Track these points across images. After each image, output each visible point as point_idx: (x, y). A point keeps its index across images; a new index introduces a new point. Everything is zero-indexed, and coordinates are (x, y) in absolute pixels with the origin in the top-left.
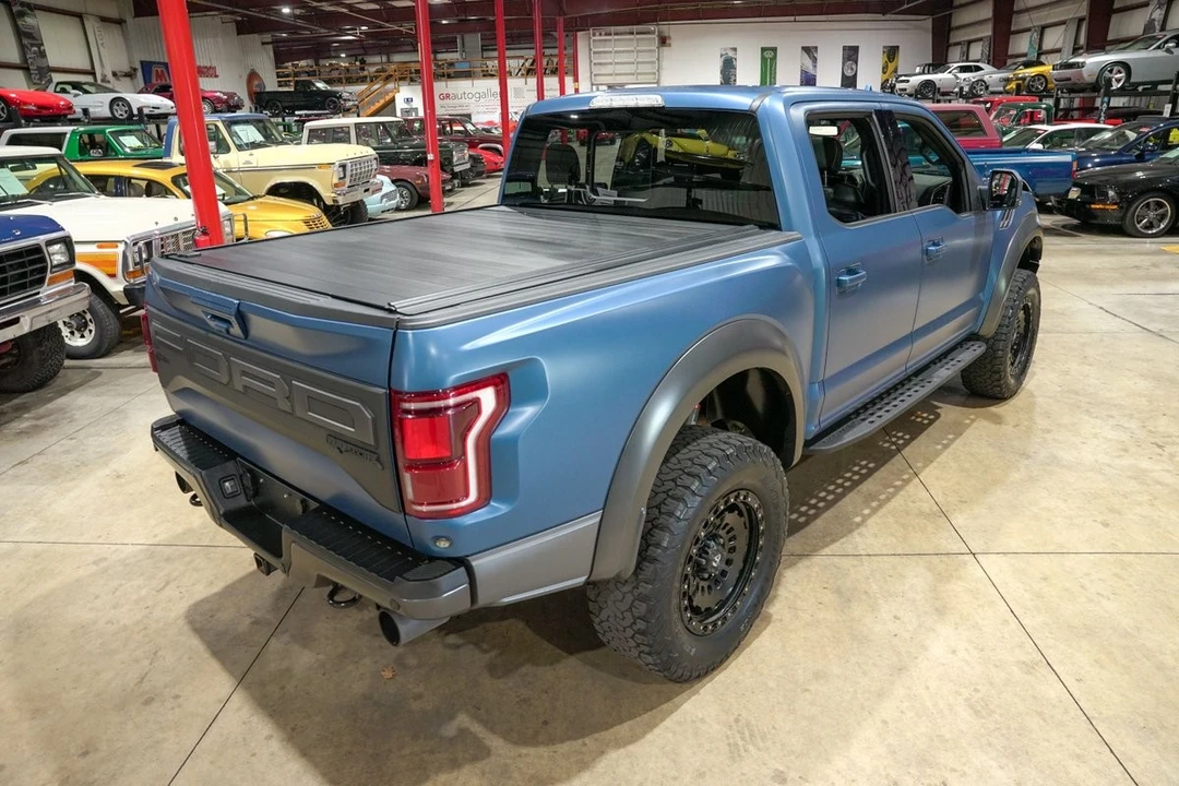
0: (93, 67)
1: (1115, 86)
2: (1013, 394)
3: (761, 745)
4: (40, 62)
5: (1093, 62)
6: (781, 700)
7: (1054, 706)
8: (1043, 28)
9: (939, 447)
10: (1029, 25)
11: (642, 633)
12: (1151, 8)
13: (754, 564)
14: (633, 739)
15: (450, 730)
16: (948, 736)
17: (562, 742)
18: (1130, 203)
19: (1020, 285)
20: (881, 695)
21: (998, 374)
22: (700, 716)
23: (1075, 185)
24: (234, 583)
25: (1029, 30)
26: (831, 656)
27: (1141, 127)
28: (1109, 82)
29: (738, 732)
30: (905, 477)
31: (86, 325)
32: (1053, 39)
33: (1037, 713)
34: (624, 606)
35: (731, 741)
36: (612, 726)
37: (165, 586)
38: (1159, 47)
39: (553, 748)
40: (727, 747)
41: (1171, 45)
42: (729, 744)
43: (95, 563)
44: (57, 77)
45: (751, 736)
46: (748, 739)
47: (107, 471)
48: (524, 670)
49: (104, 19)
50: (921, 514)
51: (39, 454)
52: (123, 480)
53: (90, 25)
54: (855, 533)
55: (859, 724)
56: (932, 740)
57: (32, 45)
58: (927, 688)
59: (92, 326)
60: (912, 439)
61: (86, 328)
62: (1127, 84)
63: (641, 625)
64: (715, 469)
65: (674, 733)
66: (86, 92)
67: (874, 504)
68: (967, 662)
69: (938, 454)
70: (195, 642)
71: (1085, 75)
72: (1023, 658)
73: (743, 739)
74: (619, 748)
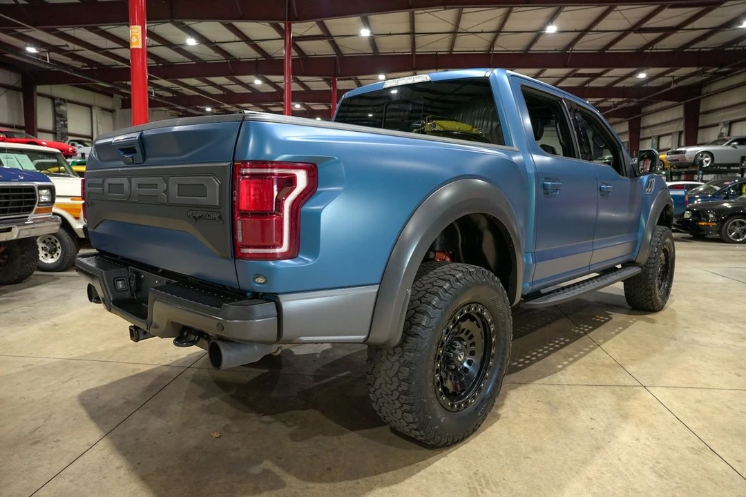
0: (92, 135)
1: (706, 165)
2: (661, 309)
3: (494, 489)
4: (64, 130)
5: (691, 151)
6: (508, 462)
7: (722, 476)
8: (659, 137)
9: (613, 333)
10: (651, 135)
11: (406, 393)
12: (720, 127)
13: (487, 368)
14: (395, 482)
15: (257, 470)
16: (640, 489)
17: (341, 481)
18: (723, 222)
19: (661, 233)
20: (584, 462)
21: (649, 292)
22: (447, 469)
23: (687, 210)
24: (118, 381)
25: (650, 138)
26: (545, 439)
27: (725, 182)
28: (701, 162)
29: (477, 481)
30: (591, 346)
31: (55, 250)
32: (665, 143)
33: (709, 479)
34: (392, 373)
35: (471, 486)
36: (380, 473)
37: (69, 380)
38: (728, 144)
39: (333, 484)
40: (468, 490)
41: (735, 143)
42: (470, 488)
43: (23, 366)
44: (70, 138)
45: (486, 483)
46: (484, 485)
47: (49, 323)
48: (316, 438)
49: (104, 109)
50: (604, 365)
51: (5, 313)
52: (57, 327)
53: (96, 112)
54: (559, 374)
55: (570, 479)
56: (628, 492)
57: (61, 121)
58: (620, 460)
59: (59, 251)
60: (594, 329)
61: (55, 252)
62: (712, 165)
63: (404, 387)
64: (461, 278)
65: (427, 479)
66: (85, 146)
67: (571, 359)
68: (649, 446)
69: (612, 336)
70: (81, 411)
71: (687, 158)
72: (691, 445)
73: (481, 485)
74: (385, 486)
